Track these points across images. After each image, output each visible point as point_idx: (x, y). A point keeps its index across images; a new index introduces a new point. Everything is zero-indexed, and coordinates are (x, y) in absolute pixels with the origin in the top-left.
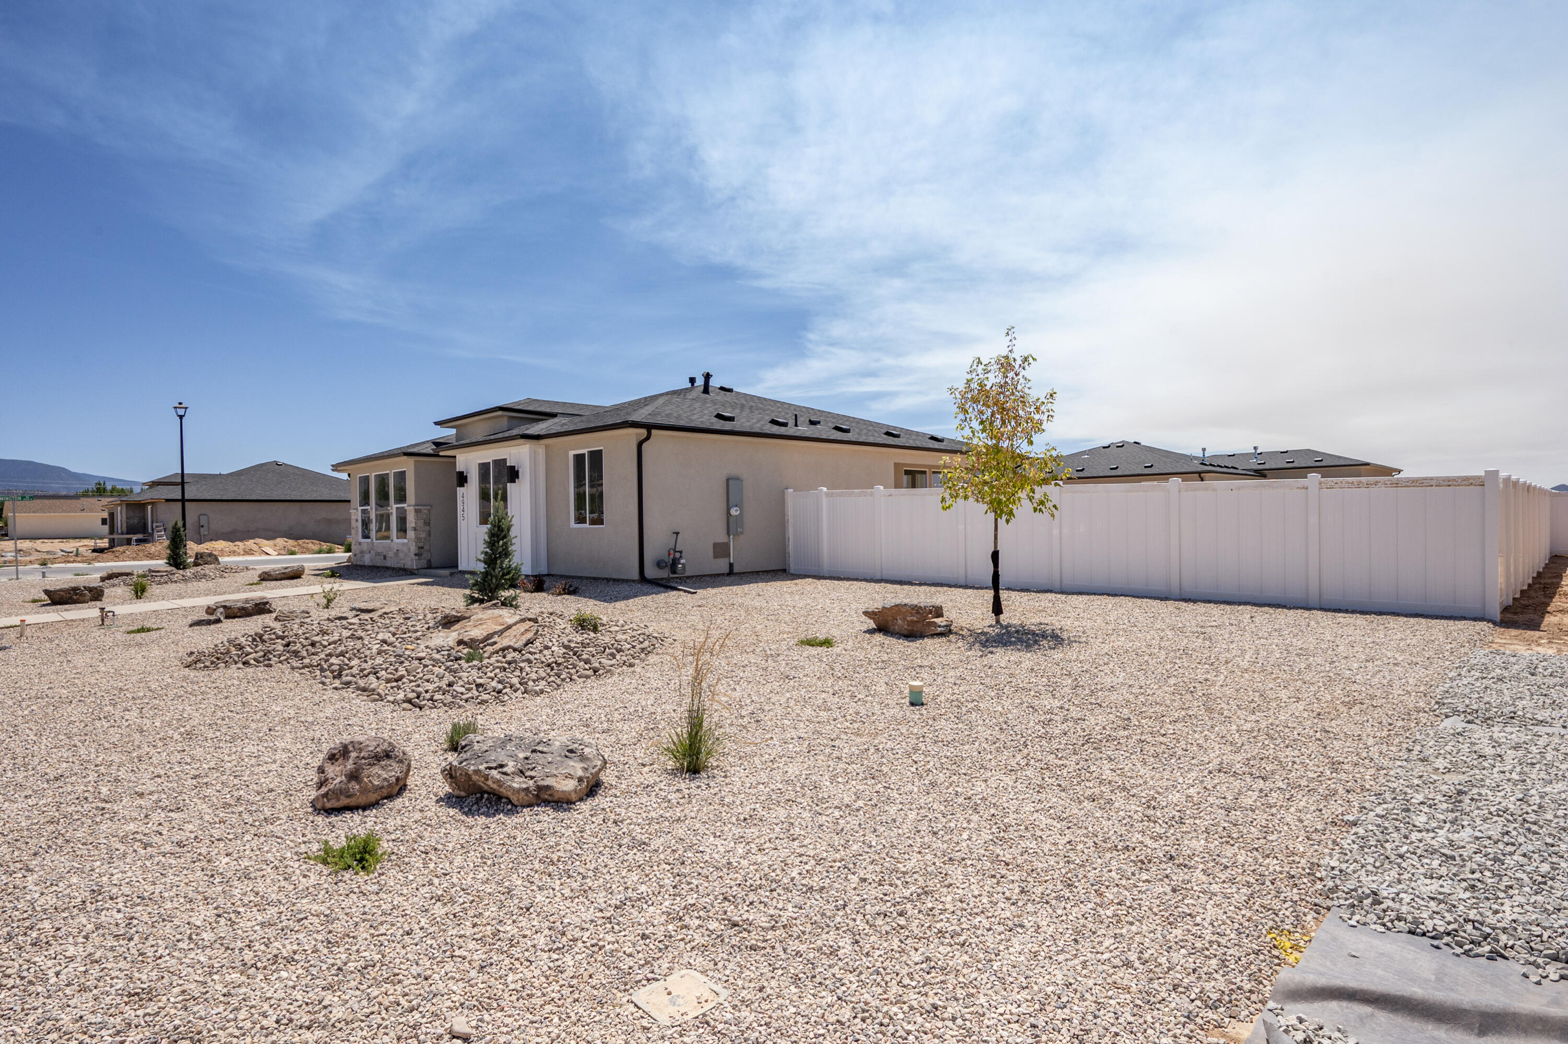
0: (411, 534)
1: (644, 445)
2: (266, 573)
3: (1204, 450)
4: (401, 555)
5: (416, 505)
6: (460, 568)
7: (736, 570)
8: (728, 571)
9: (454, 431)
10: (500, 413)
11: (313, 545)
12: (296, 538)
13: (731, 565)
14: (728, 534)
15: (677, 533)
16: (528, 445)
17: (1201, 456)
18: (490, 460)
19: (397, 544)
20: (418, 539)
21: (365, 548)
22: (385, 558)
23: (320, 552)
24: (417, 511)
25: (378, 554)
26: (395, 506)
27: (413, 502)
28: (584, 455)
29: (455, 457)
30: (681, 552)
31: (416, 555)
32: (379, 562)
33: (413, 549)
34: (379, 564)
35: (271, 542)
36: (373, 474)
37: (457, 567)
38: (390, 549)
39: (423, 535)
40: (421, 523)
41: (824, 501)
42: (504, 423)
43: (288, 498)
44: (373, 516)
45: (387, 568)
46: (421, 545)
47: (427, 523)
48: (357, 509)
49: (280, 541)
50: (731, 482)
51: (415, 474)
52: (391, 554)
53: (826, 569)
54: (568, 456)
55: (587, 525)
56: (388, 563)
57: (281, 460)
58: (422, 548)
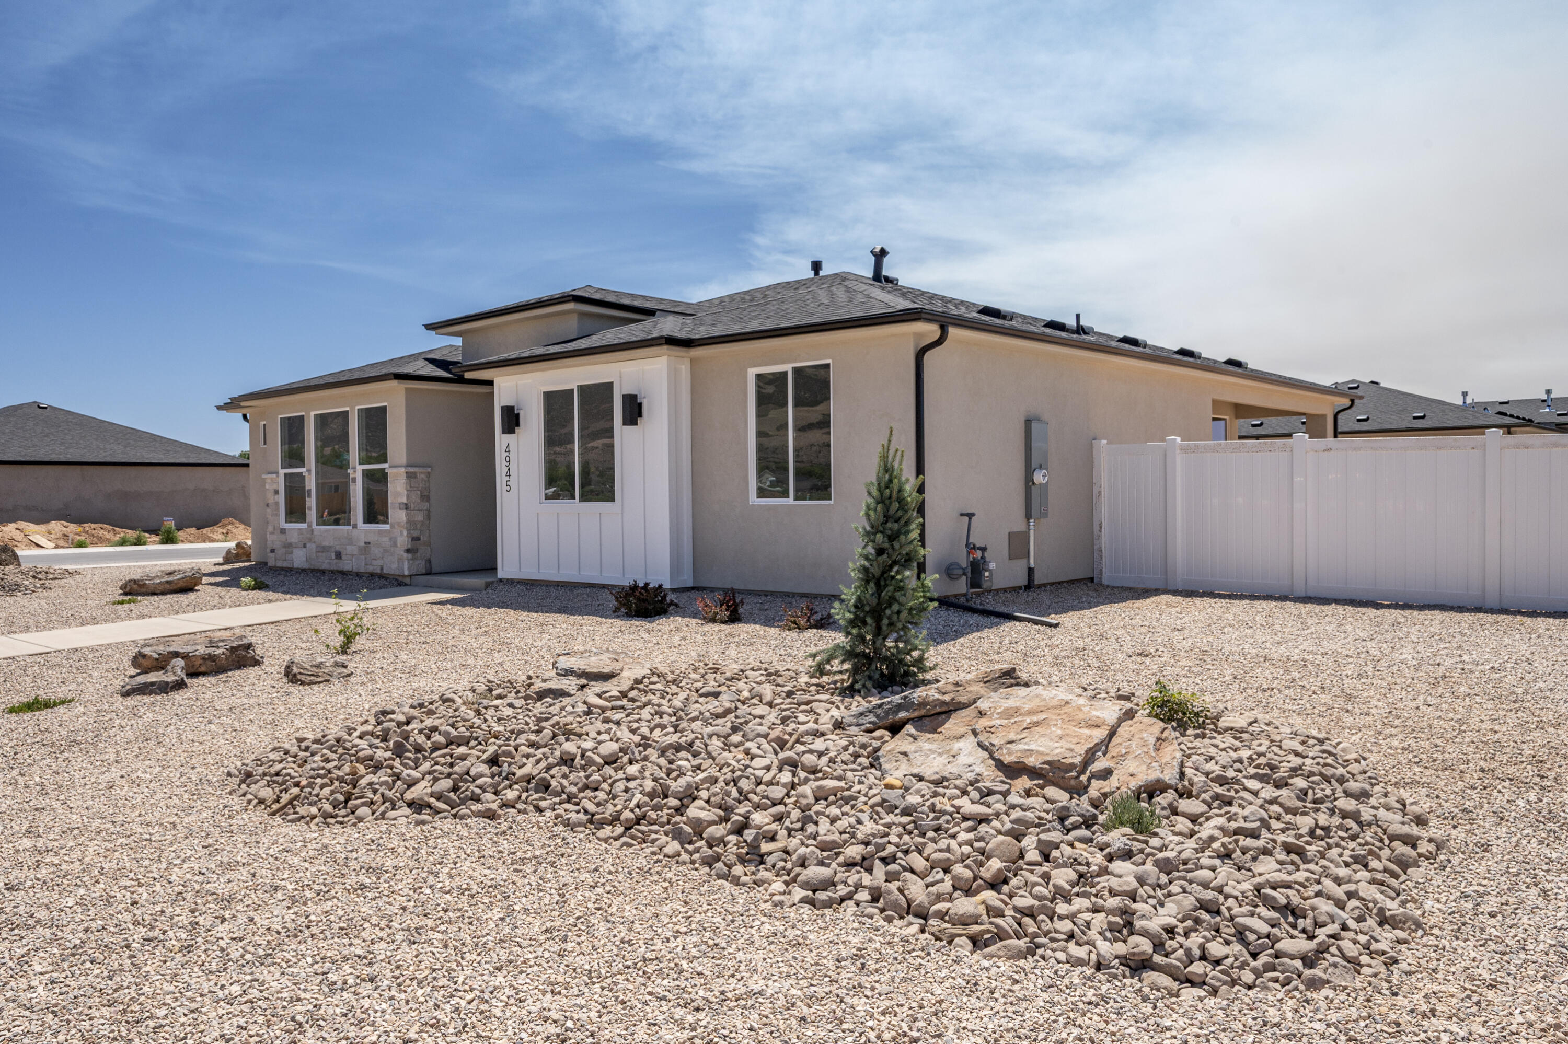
0: (397, 515)
1: (928, 356)
2: (135, 581)
3: (1465, 394)
4: (375, 551)
5: (407, 466)
6: (500, 574)
7: (1038, 580)
8: (1023, 581)
9: (458, 341)
10: (571, 306)
11: (103, 531)
12: (79, 521)
13: (1031, 571)
14: (1028, 516)
15: (970, 516)
16: (664, 359)
17: (1461, 403)
18: (574, 386)
19: (367, 532)
20: (411, 523)
21: (294, 538)
22: (339, 555)
23: (123, 543)
24: (410, 476)
25: (323, 549)
26: (360, 468)
27: (404, 461)
28: (786, 373)
29: (490, 383)
30: (983, 549)
31: (408, 551)
32: (326, 562)
33: (403, 540)
34: (325, 566)
35: (43, 528)
36: (313, 413)
37: (494, 569)
38: (350, 541)
39: (419, 517)
40: (416, 497)
41: (1179, 460)
42: (571, 325)
43: (63, 459)
44: (311, 484)
45: (343, 573)
46: (415, 534)
47: (425, 497)
48: (277, 473)
49: (57, 526)
50: (1034, 425)
51: (407, 411)
52: (351, 549)
53: (1181, 575)
54: (745, 377)
55: (790, 501)
56: (347, 565)
57: (45, 402)
58: (418, 539)
